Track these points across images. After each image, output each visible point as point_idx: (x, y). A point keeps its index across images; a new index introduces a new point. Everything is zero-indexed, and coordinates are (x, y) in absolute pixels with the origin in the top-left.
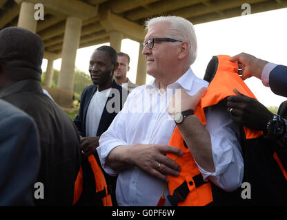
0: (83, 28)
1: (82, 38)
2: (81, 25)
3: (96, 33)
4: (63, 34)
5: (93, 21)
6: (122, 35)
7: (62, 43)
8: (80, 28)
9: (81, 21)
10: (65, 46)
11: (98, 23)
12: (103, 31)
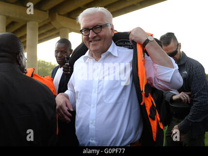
0: (40, 28)
1: (40, 36)
2: (38, 26)
3: (50, 31)
4: (26, 35)
5: (46, 23)
6: (68, 30)
7: (25, 41)
8: (37, 29)
9: (37, 23)
10: (28, 43)
11: (50, 23)
12: (54, 29)
